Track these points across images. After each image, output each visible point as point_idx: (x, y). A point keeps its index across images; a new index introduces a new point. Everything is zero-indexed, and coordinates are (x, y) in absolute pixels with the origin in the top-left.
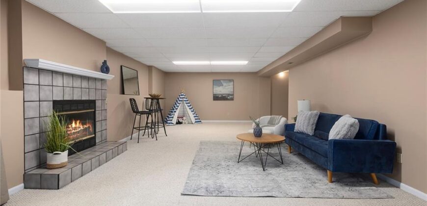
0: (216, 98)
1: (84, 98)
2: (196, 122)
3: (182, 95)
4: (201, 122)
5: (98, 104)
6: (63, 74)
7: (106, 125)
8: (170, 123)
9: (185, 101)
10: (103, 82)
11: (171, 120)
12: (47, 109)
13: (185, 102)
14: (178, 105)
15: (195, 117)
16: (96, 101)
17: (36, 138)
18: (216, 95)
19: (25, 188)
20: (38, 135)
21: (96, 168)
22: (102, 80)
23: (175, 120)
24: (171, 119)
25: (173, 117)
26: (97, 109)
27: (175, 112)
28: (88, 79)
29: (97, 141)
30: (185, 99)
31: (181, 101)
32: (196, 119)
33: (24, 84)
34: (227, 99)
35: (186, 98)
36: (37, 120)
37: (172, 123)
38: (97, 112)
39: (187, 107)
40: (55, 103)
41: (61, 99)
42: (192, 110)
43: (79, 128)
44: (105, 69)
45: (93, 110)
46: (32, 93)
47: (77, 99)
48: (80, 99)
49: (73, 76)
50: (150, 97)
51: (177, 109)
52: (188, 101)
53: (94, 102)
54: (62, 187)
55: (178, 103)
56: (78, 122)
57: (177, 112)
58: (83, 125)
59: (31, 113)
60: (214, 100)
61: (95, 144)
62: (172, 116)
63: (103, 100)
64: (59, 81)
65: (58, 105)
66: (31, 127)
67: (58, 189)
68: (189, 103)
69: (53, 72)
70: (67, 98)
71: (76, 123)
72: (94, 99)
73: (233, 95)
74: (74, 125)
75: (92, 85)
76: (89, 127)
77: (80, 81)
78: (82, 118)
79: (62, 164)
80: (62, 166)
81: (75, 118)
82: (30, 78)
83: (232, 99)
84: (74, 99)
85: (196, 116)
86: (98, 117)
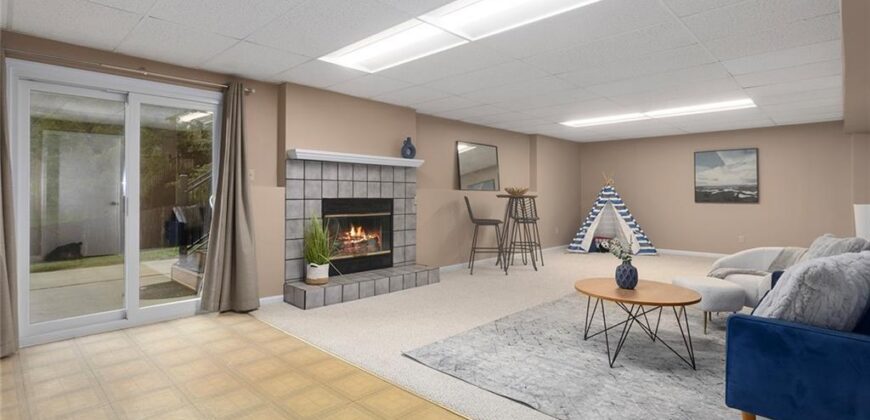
0: (703, 196)
1: (371, 196)
2: (641, 251)
3: (606, 190)
4: (655, 251)
5: (398, 205)
6: (337, 165)
7: (414, 237)
8: (576, 248)
9: (616, 202)
10: (408, 171)
11: (580, 242)
12: (315, 210)
13: (614, 205)
14: (596, 211)
15: (638, 239)
16: (395, 201)
17: (299, 244)
18: (702, 188)
19: (285, 301)
20: (301, 241)
21: (367, 296)
22: (406, 168)
23: (587, 244)
24: (579, 239)
25: (583, 237)
26: (395, 212)
27: (589, 225)
28: (380, 168)
29: (395, 261)
30: (616, 199)
31: (605, 202)
32: (641, 245)
33: (286, 179)
34: (737, 200)
35: (618, 197)
36: (301, 223)
37: (581, 249)
38: (395, 217)
39: (619, 216)
40: (324, 201)
41: (334, 196)
42: (632, 223)
43: (361, 237)
44: (408, 150)
45: (389, 214)
46: (296, 190)
47: (360, 197)
48: (365, 196)
49: (353, 165)
50: (507, 194)
51: (593, 219)
52: (621, 202)
53: (389, 202)
54: (309, 308)
55: (597, 208)
56: (359, 229)
57: (594, 226)
58: (367, 235)
59: (293, 214)
60: (697, 201)
61: (390, 265)
62: (581, 234)
63: (409, 198)
64: (331, 174)
65: (329, 205)
66: (293, 231)
67: (305, 309)
68: (624, 208)
69: (323, 163)
70: (343, 195)
71: (356, 231)
72: (391, 197)
73: (757, 188)
74: (353, 233)
75: (386, 176)
76: (376, 239)
77: (365, 171)
78: (367, 225)
79: (319, 280)
80: (318, 283)
81: (356, 223)
82: (294, 172)
83: (755, 200)
84: (355, 196)
85: (642, 238)
86: (397, 224)
